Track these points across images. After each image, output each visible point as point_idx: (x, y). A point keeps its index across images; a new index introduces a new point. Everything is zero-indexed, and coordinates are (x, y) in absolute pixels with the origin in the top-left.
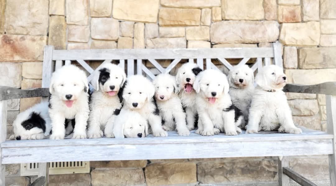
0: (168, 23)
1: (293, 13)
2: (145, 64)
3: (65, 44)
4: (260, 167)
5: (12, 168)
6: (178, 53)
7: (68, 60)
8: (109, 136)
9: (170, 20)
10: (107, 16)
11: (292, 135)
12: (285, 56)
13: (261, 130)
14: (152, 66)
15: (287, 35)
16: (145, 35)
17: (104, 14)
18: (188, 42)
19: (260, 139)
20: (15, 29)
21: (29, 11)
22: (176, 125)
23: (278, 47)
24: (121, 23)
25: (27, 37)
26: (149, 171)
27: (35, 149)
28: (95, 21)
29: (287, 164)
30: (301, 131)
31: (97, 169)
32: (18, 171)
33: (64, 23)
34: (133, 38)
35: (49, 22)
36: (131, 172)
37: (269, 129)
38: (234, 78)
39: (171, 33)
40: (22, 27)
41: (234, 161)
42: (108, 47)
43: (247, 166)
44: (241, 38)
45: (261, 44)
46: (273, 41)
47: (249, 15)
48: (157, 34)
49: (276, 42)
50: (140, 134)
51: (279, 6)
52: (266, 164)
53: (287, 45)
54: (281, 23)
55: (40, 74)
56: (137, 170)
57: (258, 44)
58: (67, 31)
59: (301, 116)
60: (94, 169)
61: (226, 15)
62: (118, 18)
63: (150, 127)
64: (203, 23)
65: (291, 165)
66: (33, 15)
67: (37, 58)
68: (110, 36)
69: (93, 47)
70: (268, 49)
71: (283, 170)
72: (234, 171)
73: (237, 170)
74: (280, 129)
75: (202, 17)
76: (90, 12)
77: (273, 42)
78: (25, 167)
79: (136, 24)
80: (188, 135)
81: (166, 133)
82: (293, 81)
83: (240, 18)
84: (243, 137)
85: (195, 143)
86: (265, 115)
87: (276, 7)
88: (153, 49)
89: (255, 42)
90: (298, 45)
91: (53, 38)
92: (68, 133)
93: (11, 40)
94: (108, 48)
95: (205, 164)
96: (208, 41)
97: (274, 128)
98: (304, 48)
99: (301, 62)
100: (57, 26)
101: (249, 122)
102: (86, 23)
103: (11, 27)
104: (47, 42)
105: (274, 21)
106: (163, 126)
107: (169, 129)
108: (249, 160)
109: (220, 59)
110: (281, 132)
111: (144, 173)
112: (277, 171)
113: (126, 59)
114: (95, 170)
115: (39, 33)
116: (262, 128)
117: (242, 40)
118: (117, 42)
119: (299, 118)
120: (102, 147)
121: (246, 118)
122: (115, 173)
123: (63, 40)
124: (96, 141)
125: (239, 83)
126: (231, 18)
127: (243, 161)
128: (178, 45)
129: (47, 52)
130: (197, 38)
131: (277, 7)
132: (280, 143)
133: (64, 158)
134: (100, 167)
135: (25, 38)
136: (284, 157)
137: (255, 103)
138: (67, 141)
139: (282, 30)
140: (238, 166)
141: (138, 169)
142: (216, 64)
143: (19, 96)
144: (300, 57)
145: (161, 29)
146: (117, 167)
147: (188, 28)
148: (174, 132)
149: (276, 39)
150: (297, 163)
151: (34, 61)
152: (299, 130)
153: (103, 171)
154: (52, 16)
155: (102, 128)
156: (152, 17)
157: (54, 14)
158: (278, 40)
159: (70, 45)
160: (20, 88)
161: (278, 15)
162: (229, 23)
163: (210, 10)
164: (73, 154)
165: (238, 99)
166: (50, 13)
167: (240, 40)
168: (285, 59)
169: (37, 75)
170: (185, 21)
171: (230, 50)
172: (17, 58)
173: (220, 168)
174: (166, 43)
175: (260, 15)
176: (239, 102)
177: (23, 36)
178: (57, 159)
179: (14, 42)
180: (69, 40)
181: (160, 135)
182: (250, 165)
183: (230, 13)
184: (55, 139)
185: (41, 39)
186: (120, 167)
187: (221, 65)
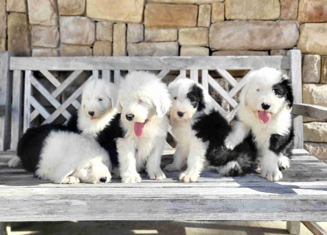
1: (320, 9)
3: (28, 50)
6: (166, 63)
7: (29, 70)
9: (158, 20)
10: (80, 14)
15: (309, 40)
16: (126, 38)
17: (76, 11)
18: (181, 47)
24: (97, 23)
33: (25, 23)
34: (112, 42)
35: (7, 21)
39: (160, 36)
42: (81, 54)
44: (249, 43)
45: (274, 51)
46: (289, 48)
48: (141, 38)
49: (294, 49)
53: (307, 53)
54: (302, 23)
57: (269, 51)
62: (94, 18)
64: (200, 23)
70: (281, 57)
75: (199, 16)
79: (116, 25)
83: (248, 17)
89: (266, 48)
91: (13, 41)
96: (205, 47)
100: (18, 27)
102: (53, 23)
109: (220, 70)
113: (100, 69)
118: (92, 48)
123: (26, 44)
126: (237, 18)
130: (193, 43)
139: (303, 32)
142: (214, 76)
145: (147, 31)
149: (294, 45)
154: (10, 14)
156: (137, 15)
157: (13, 10)
159: (35, 51)
162: (234, 23)
163: (210, 6)
166: (8, 10)
167: (246, 45)
170: (178, 21)
171: (232, 59)
174: (153, 49)
180: (33, 45)
183: (236, 10)
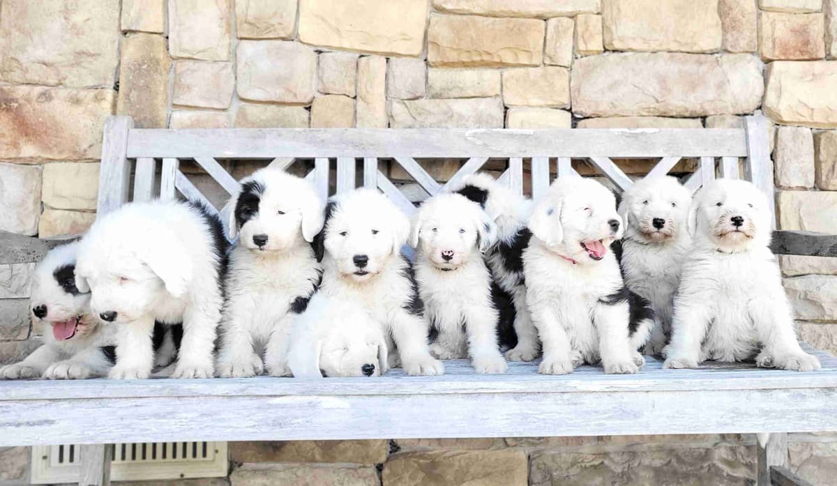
0: (453, 56)
1: (802, 32)
2: (386, 171)
3: (163, 113)
4: (705, 465)
5: (8, 462)
6: (479, 142)
7: (172, 158)
8: (277, 371)
9: (459, 50)
10: (283, 35)
11: (791, 375)
12: (780, 153)
13: (708, 360)
14: (407, 177)
15: (785, 95)
16: (387, 89)
17: (275, 30)
18: (508, 110)
19: (702, 384)
20: (26, 71)
21: (66, 18)
22: (469, 343)
23: (759, 129)
24: (321, 55)
25: (56, 93)
26: (393, 474)
27: (66, 405)
28: (248, 48)
29: (783, 457)
30: (818, 364)
31: (247, 465)
32: (25, 470)
33: (161, 56)
34: (355, 98)
35: (120, 52)
36: (342, 474)
37: (731, 358)
38: (637, 213)
39: (461, 85)
40: (45, 64)
41: (634, 448)
42: (283, 123)
43: (670, 462)
44: (657, 101)
45: (714, 119)
46: (747, 112)
47: (678, 39)
48: (421, 89)
49: (755, 115)
50: (369, 366)
51: (764, 15)
52: (725, 456)
53: (785, 124)
54: (768, 61)
55: (92, 197)
56: (360, 471)
57: (704, 118)
58: (172, 75)
59: (823, 322)
60: (240, 465)
61: (615, 37)
62: (316, 43)
63: (394, 348)
64: (550, 58)
65: (795, 460)
66: (77, 31)
67: (85, 151)
68: (288, 90)
69: (243, 121)
70: (730, 132)
71: (771, 473)
72: (633, 476)
73: (642, 474)
74: (762, 359)
75: (548, 43)
76: (236, 24)
77: (745, 115)
78: (45, 458)
79: (363, 59)
80: (502, 372)
81: (439, 366)
82: (801, 224)
83: (654, 46)
84: (655, 379)
85: (517, 395)
86: (719, 318)
87: (754, 17)
88: (409, 130)
89: (695, 111)
90: (816, 123)
91: (131, 95)
92: (163, 361)
93: (13, 100)
94: (284, 126)
95: (553, 456)
96: (564, 109)
97: (744, 357)
98: (832, 132)
99: (824, 171)
100: (144, 64)
101: (675, 338)
102: (224, 54)
103: (15, 64)
104: (114, 105)
105: (749, 56)
106: (431, 345)
107: (448, 354)
108: (676, 445)
109: (596, 159)
110: (762, 365)
111: (381, 479)
112: (755, 476)
113: (332, 156)
114: (242, 467)
115: (91, 82)
116: (712, 353)
117: (657, 105)
118: (309, 109)
119: (816, 327)
120: (256, 402)
121: (666, 327)
122: (297, 477)
123: (159, 100)
124: (237, 385)
125: (652, 228)
126: (630, 47)
127: (660, 449)
128: (479, 121)
129: (111, 134)
130: (534, 101)
131: (759, 16)
132: (757, 395)
133: (147, 432)
134: (257, 462)
135: (53, 95)
136: (772, 436)
137: (689, 285)
138: (157, 384)
139: (772, 80)
140: (646, 462)
141: (364, 467)
143: (25, 255)
144: (823, 156)
145: (433, 73)
146: (306, 461)
147: (507, 73)
148: (464, 362)
149: (756, 107)
150: (812, 455)
151: (75, 161)
152: (813, 361)
153: (265, 472)
154: (128, 35)
155: (260, 348)
156: (410, 39)
157: (133, 28)
158: (760, 108)
159: (179, 116)
160: (37, 236)
161: (759, 38)
162: (625, 58)
163: (571, 22)
164: (173, 421)
165: (649, 274)
166: (124, 28)
167: (652, 106)
168: (779, 161)
169: (82, 198)
170: (502, 53)
171: (623, 133)
172: (28, 150)
173: (595, 467)
174: (446, 113)
175: (711, 39)
176: (651, 282)
177: (46, 88)
178: (127, 436)
179: (20, 105)
180: (175, 102)
181: (422, 369)
182: (679, 460)
183: (626, 32)
184: (123, 376)
185: (97, 99)
186: (313, 460)
187: (599, 176)
